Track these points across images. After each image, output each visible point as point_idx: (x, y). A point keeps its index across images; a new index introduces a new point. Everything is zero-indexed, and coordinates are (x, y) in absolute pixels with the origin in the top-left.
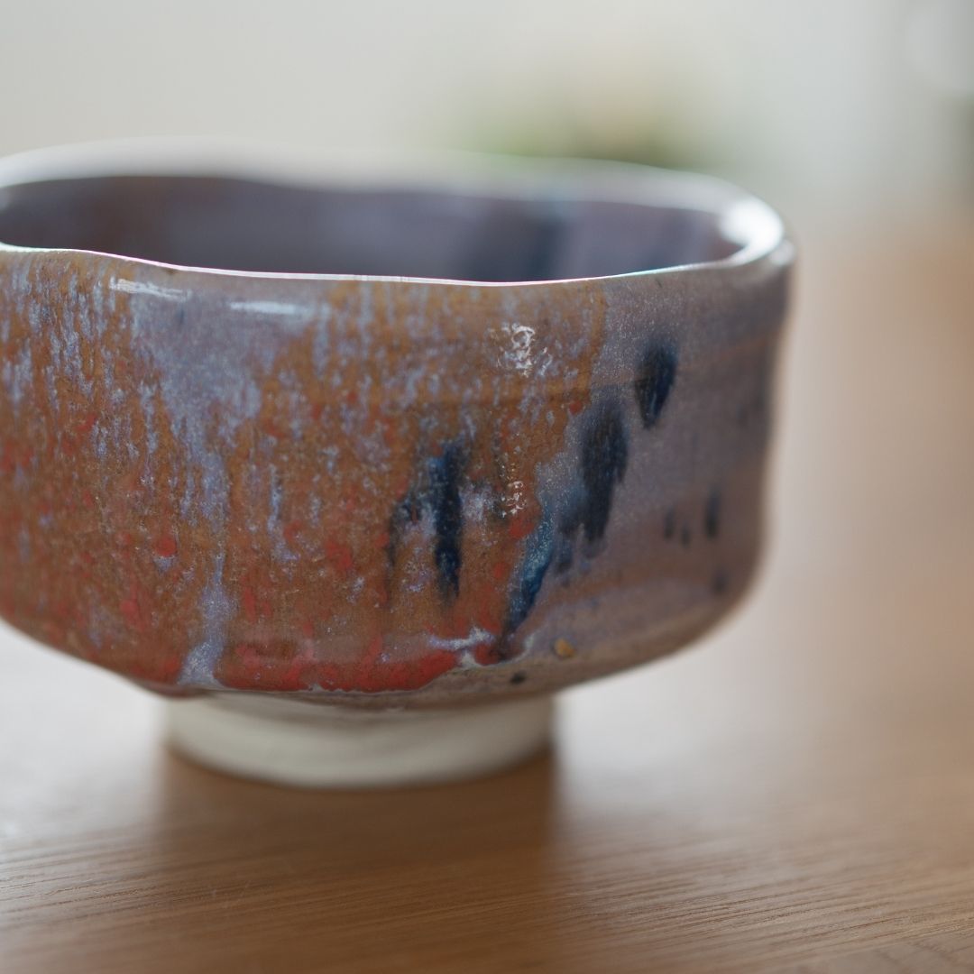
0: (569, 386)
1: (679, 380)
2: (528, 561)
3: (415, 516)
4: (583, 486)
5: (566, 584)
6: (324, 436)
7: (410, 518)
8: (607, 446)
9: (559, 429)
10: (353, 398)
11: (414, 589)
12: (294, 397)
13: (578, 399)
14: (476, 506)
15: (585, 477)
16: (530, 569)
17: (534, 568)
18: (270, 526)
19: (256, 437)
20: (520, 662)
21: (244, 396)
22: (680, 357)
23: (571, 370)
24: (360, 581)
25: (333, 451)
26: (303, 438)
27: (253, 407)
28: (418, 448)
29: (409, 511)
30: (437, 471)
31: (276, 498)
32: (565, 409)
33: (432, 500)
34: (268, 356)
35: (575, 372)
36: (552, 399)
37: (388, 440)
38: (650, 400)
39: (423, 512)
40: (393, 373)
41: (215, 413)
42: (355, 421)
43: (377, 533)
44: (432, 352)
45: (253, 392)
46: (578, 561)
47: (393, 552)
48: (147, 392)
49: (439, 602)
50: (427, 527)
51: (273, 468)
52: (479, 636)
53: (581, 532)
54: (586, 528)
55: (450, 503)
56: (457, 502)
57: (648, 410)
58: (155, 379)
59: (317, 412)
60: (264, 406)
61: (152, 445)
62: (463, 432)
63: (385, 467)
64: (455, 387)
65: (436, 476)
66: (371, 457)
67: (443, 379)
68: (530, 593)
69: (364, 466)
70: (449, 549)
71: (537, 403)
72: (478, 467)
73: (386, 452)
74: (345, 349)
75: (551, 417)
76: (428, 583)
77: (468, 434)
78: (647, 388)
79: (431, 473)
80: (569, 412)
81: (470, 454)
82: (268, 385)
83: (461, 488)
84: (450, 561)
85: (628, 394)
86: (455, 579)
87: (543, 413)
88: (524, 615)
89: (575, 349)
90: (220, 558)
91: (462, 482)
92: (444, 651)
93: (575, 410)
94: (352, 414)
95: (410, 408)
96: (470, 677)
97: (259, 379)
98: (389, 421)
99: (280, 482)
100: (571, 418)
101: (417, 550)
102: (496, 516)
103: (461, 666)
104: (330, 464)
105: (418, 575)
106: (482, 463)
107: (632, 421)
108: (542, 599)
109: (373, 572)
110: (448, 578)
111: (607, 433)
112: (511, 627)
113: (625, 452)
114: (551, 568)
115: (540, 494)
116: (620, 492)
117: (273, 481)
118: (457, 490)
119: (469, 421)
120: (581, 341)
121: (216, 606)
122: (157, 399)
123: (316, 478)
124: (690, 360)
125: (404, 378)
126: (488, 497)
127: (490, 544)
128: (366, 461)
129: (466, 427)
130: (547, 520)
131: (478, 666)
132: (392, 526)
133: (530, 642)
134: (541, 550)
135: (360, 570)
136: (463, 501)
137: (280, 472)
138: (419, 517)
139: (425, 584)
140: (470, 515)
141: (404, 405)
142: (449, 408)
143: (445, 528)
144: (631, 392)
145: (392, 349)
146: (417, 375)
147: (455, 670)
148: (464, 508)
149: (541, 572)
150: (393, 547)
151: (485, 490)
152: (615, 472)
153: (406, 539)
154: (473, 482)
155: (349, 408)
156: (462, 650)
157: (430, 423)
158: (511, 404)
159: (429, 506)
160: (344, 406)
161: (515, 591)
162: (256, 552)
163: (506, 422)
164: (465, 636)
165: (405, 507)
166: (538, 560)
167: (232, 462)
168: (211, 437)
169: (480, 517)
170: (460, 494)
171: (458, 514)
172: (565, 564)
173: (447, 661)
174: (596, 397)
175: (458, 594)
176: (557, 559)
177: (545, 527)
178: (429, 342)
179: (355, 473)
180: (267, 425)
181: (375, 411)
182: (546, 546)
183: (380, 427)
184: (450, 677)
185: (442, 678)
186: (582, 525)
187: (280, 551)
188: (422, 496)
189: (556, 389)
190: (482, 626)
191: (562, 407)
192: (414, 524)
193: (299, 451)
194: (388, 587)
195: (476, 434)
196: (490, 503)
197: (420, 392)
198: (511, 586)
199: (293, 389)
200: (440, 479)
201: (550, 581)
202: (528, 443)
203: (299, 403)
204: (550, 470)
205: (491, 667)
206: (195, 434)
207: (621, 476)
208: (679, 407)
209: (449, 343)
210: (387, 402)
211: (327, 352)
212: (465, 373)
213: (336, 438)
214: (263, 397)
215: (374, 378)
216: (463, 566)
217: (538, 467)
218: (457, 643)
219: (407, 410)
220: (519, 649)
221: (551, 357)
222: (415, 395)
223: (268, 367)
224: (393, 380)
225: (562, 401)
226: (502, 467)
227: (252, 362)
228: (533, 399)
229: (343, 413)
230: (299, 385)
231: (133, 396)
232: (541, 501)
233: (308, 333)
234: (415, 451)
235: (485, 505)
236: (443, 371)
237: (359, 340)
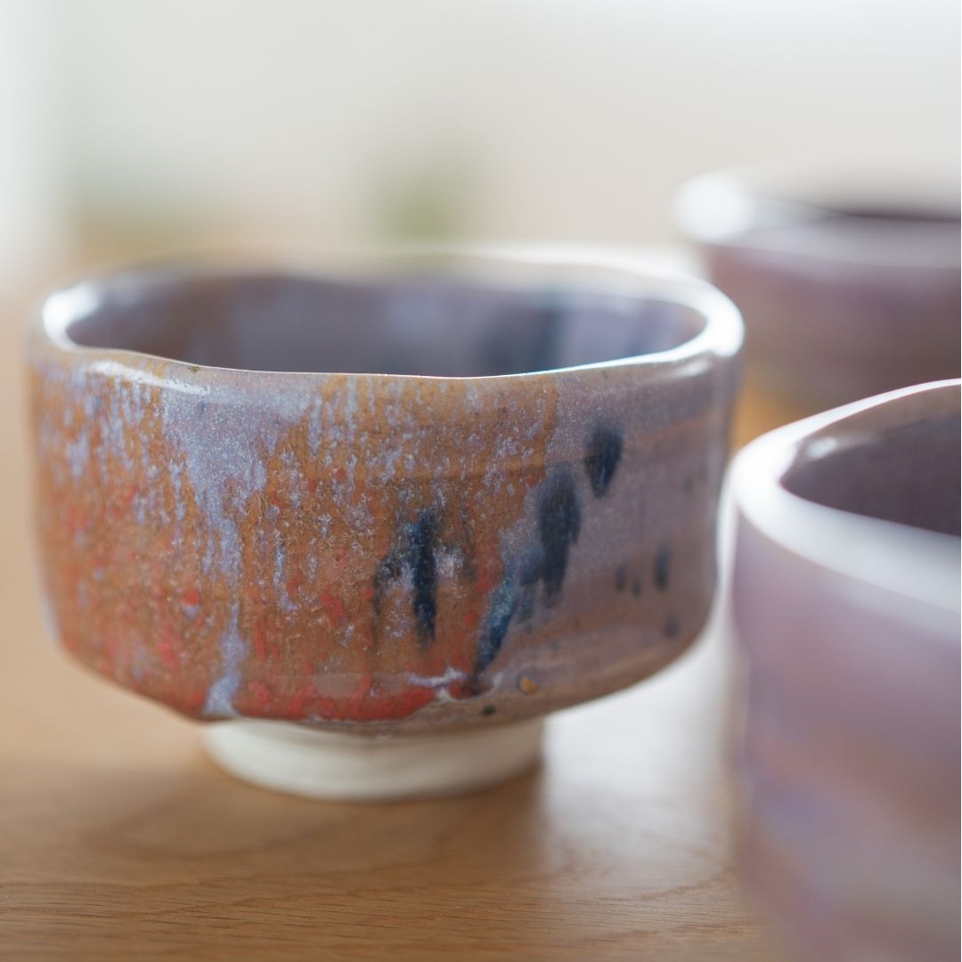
0: (526, 463)
1: (625, 456)
2: (493, 611)
3: (396, 573)
4: (541, 547)
5: (529, 630)
6: (319, 506)
7: (392, 575)
8: (562, 514)
9: (519, 498)
10: (342, 475)
11: (396, 634)
12: (294, 473)
13: (535, 473)
14: (448, 564)
15: (542, 540)
16: (496, 618)
17: (499, 617)
18: (276, 580)
19: (263, 507)
20: (489, 697)
21: (252, 472)
22: (625, 437)
23: (527, 449)
24: (351, 628)
25: (326, 518)
26: (302, 507)
27: (260, 481)
28: (398, 516)
29: (390, 568)
30: (414, 535)
31: (280, 558)
32: (523, 483)
33: (411, 560)
34: (273, 439)
35: (531, 451)
36: (512, 474)
37: (371, 510)
38: (600, 474)
39: (403, 569)
40: (375, 454)
41: (229, 487)
42: (344, 494)
43: (364, 588)
44: (406, 436)
45: (260, 471)
46: (538, 611)
47: (378, 603)
48: (175, 469)
49: (418, 646)
50: (406, 583)
51: (277, 533)
52: (453, 674)
53: (540, 586)
54: (545, 582)
55: (426, 562)
56: (432, 561)
57: (597, 482)
58: (182, 458)
59: (313, 486)
60: (269, 481)
61: (180, 513)
62: (435, 503)
63: (370, 532)
64: (427, 465)
65: (413, 539)
66: (358, 523)
67: (416, 458)
68: (496, 638)
69: (352, 531)
70: (425, 602)
71: (498, 477)
72: (448, 533)
73: (371, 520)
74: (333, 434)
75: (511, 489)
76: (409, 630)
77: (440, 504)
78: (597, 464)
79: (409, 538)
80: (527, 485)
81: (442, 520)
82: (270, 464)
83: (435, 550)
84: (426, 611)
85: (579, 469)
86: (431, 626)
87: (504, 485)
88: (492, 657)
89: (530, 432)
90: (235, 607)
91: (436, 544)
92: (423, 688)
93: (532, 483)
94: (342, 487)
95: (389, 482)
96: (446, 710)
97: (264, 456)
98: (374, 493)
99: (283, 544)
100: (529, 490)
101: (398, 602)
102: (468, 573)
103: (438, 700)
104: (324, 529)
105: (400, 623)
106: (452, 528)
107: (584, 491)
108: (507, 643)
109: (361, 621)
110: (425, 626)
111: (562, 502)
112: (480, 666)
113: (578, 518)
114: (515, 617)
115: (503, 554)
116: (575, 552)
117: (278, 544)
118: (431, 552)
119: (440, 494)
120: (535, 426)
121: (233, 647)
122: (183, 475)
123: (313, 541)
124: (632, 439)
125: (384, 458)
126: (458, 557)
127: (460, 597)
128: (354, 527)
129: (438, 498)
130: (510, 575)
131: (453, 700)
132: (376, 582)
133: (498, 679)
134: (505, 602)
135: (350, 618)
136: (437, 560)
137: (283, 536)
138: (399, 574)
139: (405, 629)
140: (443, 572)
141: (385, 480)
142: (423, 482)
143: (422, 583)
144: (582, 467)
145: (373, 433)
146: (397, 454)
147: (433, 703)
148: (438, 566)
149: (506, 620)
150: (378, 600)
151: (456, 551)
152: (570, 534)
153: (388, 593)
154: (445, 544)
155: (339, 483)
156: (439, 687)
157: (407, 495)
158: (476, 479)
159: (407, 564)
160: (334, 481)
161: (483, 637)
162: (265, 603)
163: (471, 494)
164: (441, 674)
165: (387, 565)
166: (503, 610)
167: (243, 528)
168: (226, 506)
169: (451, 574)
170: (434, 555)
171: (433, 572)
172: (527, 613)
173: (427, 696)
174: (549, 472)
175: (434, 639)
176: (520, 609)
177: (508, 582)
178: (404, 428)
179: (345, 537)
180: (273, 496)
181: (360, 486)
182: (510, 599)
183: (365, 499)
184: (429, 709)
185: (423, 710)
187: (283, 602)
188: (401, 556)
189: (515, 466)
190: (455, 666)
191: (521, 480)
192: (395, 580)
193: (299, 519)
194: (374, 633)
195: (446, 504)
196: (461, 561)
197: (398, 469)
198: (480, 632)
199: (293, 467)
200: (417, 542)
201: (514, 628)
202: (492, 511)
203: (297, 478)
204: (511, 534)
205: (463, 701)
206: (214, 504)
207: (575, 538)
208: (625, 478)
209: (422, 428)
210: (370, 478)
211: (320, 436)
212: (435, 453)
213: (328, 508)
214: (268, 473)
215: (358, 457)
216: (438, 616)
217: (501, 531)
218: (435, 681)
219: (387, 484)
220: (487, 688)
221: (510, 439)
222: (393, 472)
223: (272, 449)
224: (375, 459)
225: (520, 475)
226: (471, 532)
227: (259, 444)
228: (495, 474)
229: (334, 487)
230: (297, 464)
231: (165, 472)
232: (504, 559)
233: (305, 421)
234: (395, 519)
235: (455, 564)
236: (416, 452)
237: (347, 427)
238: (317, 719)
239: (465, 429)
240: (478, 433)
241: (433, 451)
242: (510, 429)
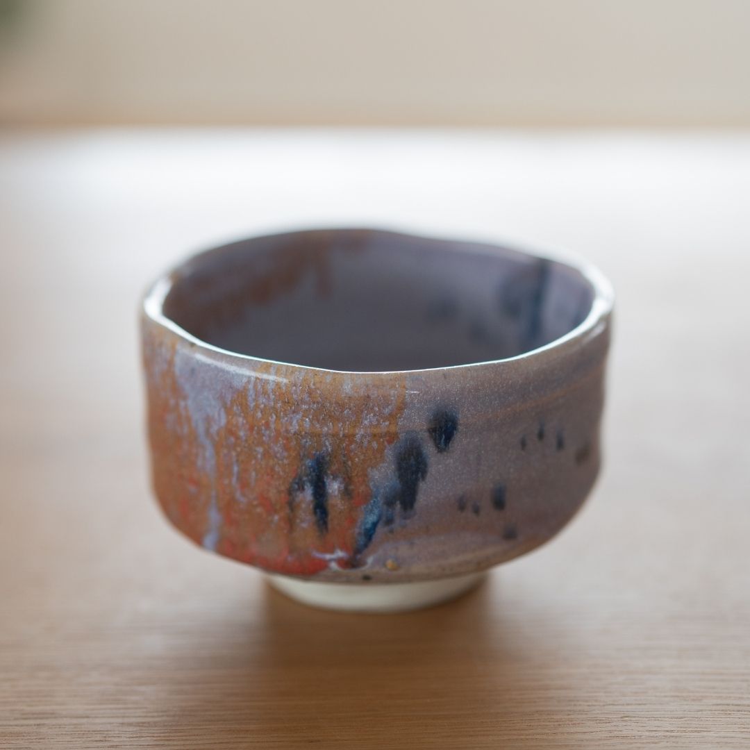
0: (385, 430)
1: (460, 428)
2: (366, 518)
3: (302, 489)
4: (398, 482)
5: (391, 531)
6: (256, 442)
7: (299, 489)
8: (412, 461)
9: (381, 451)
10: (267, 425)
11: (304, 525)
12: (241, 420)
13: (392, 437)
14: (334, 487)
15: (399, 477)
16: (368, 522)
17: (370, 522)
18: (234, 482)
19: (226, 437)
20: (365, 570)
21: (219, 415)
22: (460, 416)
23: (384, 421)
24: (276, 517)
25: (260, 450)
26: (246, 441)
27: (223, 421)
28: (302, 454)
29: (298, 486)
30: (312, 467)
31: (236, 469)
32: (383, 442)
33: (311, 482)
34: (229, 398)
35: (387, 423)
36: (375, 435)
37: (286, 448)
38: (441, 438)
39: (306, 487)
40: (286, 415)
41: (208, 420)
42: (270, 437)
43: (283, 495)
44: (304, 407)
45: (223, 414)
46: (398, 521)
47: (292, 505)
48: (182, 403)
49: (318, 534)
50: (308, 495)
51: (234, 454)
52: (340, 554)
53: (398, 506)
54: (401, 503)
55: (320, 484)
56: (324, 483)
57: (439, 443)
58: (185, 398)
59: (251, 429)
60: (228, 422)
61: (186, 430)
62: (324, 449)
63: (286, 461)
64: (318, 426)
65: (312, 470)
66: (278, 455)
67: (311, 422)
68: (369, 534)
69: (275, 460)
70: (321, 506)
71: (366, 437)
72: (334, 468)
73: (286, 454)
74: (262, 400)
75: (375, 445)
76: (311, 523)
77: (327, 450)
78: (437, 432)
79: (310, 468)
80: (386, 443)
81: (330, 460)
82: (228, 411)
83: (326, 477)
84: (322, 514)
86: (325, 523)
87: (369, 442)
88: (366, 546)
89: (387, 411)
90: (213, 493)
91: (326, 473)
92: (321, 560)
93: (390, 442)
94: (268, 432)
97: (224, 406)
98: (287, 439)
99: (237, 461)
100: (387, 446)
101: (303, 506)
102: (347, 493)
103: (330, 568)
104: (259, 456)
105: (306, 520)
106: (336, 465)
107: (429, 449)
108: (377, 538)
109: (282, 514)
110: (321, 522)
111: (413, 455)
112: (358, 551)
113: (426, 465)
114: (381, 522)
115: (371, 484)
116: (422, 486)
117: (234, 459)
118: (323, 478)
119: (327, 443)
120: (390, 407)
121: (214, 517)
122: (186, 407)
123: (253, 462)
124: (465, 417)
125: (291, 418)
126: (341, 483)
127: (343, 508)
128: (276, 457)
129: (326, 446)
130: (376, 498)
131: (340, 569)
132: (290, 492)
133: (370, 560)
134: (374, 514)
135: (276, 511)
136: (327, 484)
137: (238, 455)
138: (303, 489)
139: (309, 523)
140: (331, 491)
141: (292, 431)
142: (313, 435)
143: (318, 497)
144: (426, 434)
145: (284, 403)
146: (299, 416)
148: (327, 487)
149: (375, 525)
150: (291, 503)
151: (339, 479)
152: (420, 475)
153: (298, 500)
154: (332, 475)
155: (266, 430)
156: (331, 560)
157: (307, 442)
158: (350, 437)
159: (309, 484)
160: (263, 428)
161: (360, 534)
162: (228, 494)
163: (348, 445)
164: (332, 552)
165: (296, 483)
166: (372, 518)
167: (217, 446)
168: (207, 432)
169: (336, 493)
170: (325, 480)
171: (324, 490)
172: (389, 521)
173: (323, 565)
174: (402, 436)
175: (327, 531)
176: (384, 519)
177: (374, 502)
178: (303, 401)
179: (271, 463)
180: (230, 431)
181: (278, 433)
182: (376, 511)
183: (281, 441)
184: (325, 573)
185: (321, 573)
186: (398, 502)
187: (238, 495)
188: (305, 479)
189: (376, 431)
190: (341, 549)
191: (382, 440)
192: (301, 493)
193: (245, 447)
194: (290, 522)
195: (332, 451)
196: (342, 486)
197: (300, 426)
198: (357, 530)
199: (240, 416)
200: (314, 471)
201: (381, 530)
202: (362, 457)
203: (243, 424)
204: (377, 472)
205: (347, 571)
206: (201, 429)
207: (423, 478)
208: (460, 441)
209: (314, 403)
210: (284, 429)
211: (254, 400)
212: (323, 419)
213: (261, 443)
214: (227, 417)
215: (277, 416)
216: (329, 517)
217: (369, 470)
218: (328, 556)
219: (294, 434)
220: (364, 563)
221: (372, 415)
222: (297, 428)
223: (229, 402)
224: (286, 419)
225: (381, 437)
226: (349, 469)
227: (221, 398)
228: (363, 435)
229: (263, 432)
230: (242, 414)
231: (177, 404)
232: (372, 488)
233: (245, 389)
234: (300, 455)
235: (339, 487)
236: (311, 417)
237: (269, 397)
239: (342, 406)
240: (350, 409)
241: (321, 418)
242: (372, 409)
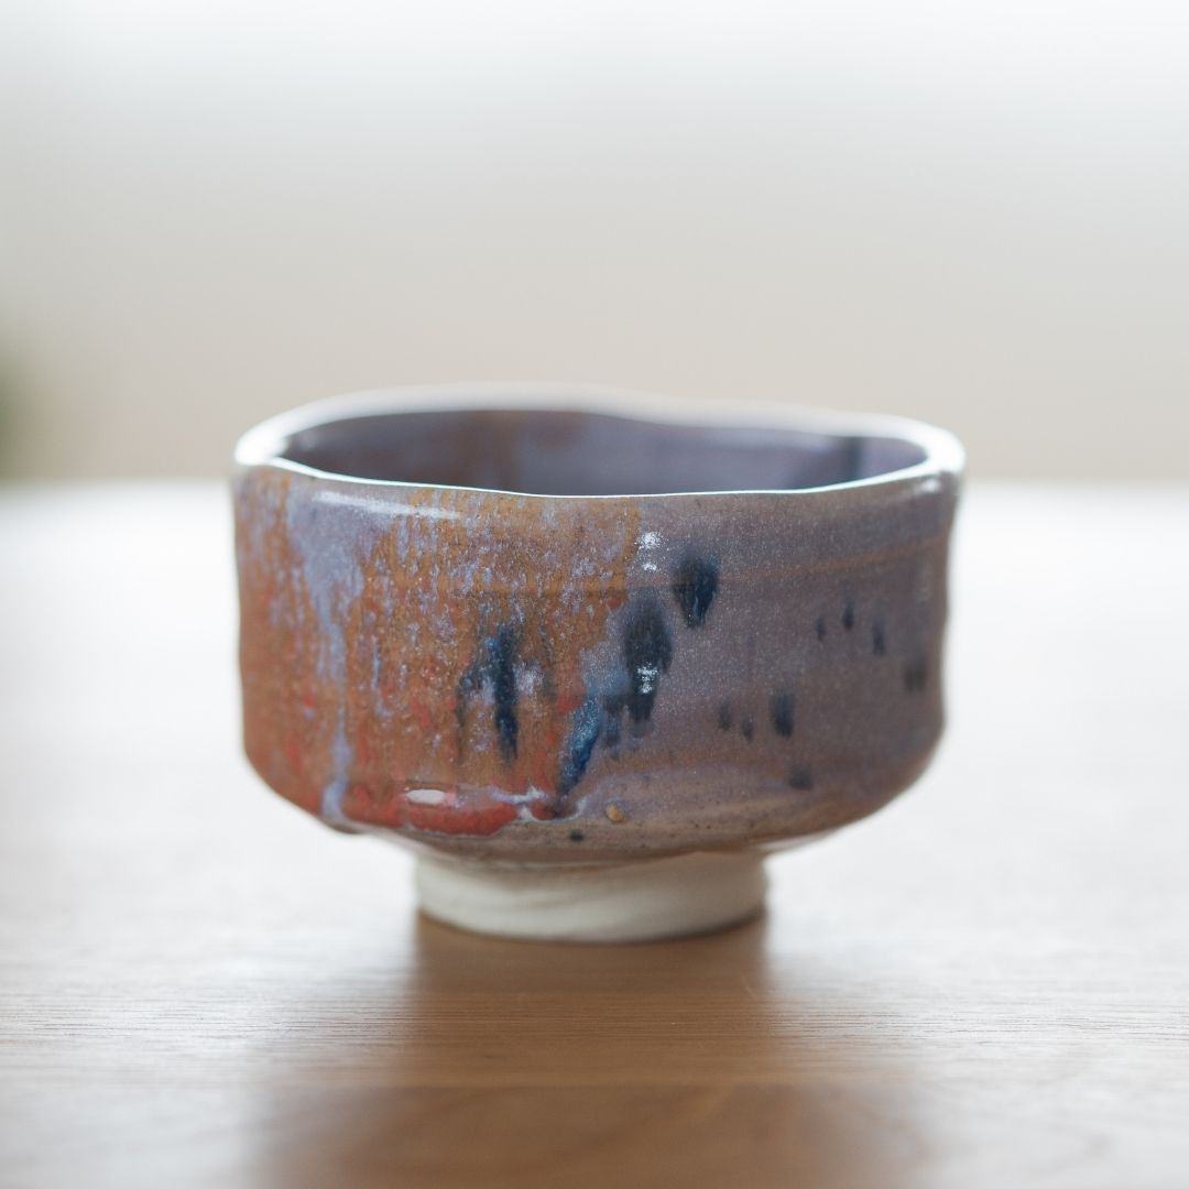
0: (606, 586)
1: (722, 588)
2: (576, 733)
3: (478, 686)
4: (626, 673)
5: (615, 757)
6: (408, 614)
7: (473, 688)
8: (648, 639)
9: (599, 620)
10: (427, 587)
11: (480, 748)
12: (386, 580)
13: (616, 597)
14: (527, 681)
15: (628, 666)
16: (579, 740)
17: (582, 740)
18: (373, 686)
19: (362, 613)
20: (575, 821)
21: (353, 578)
22: (722, 568)
23: (605, 571)
24: (438, 737)
25: (415, 627)
26: (394, 615)
27: (360, 587)
28: (479, 629)
29: (473, 682)
30: (494, 649)
31: (376, 663)
32: (603, 605)
33: (492, 673)
34: (369, 546)
35: (610, 574)
36: (590, 595)
37: (455, 621)
38: (693, 604)
39: (484, 682)
40: (455, 565)
41: (336, 590)
42: (430, 603)
43: (449, 698)
44: (484, 550)
45: (359, 576)
46: (626, 739)
47: (462, 714)
48: (296, 573)
49: (501, 762)
50: (487, 696)
51: (374, 639)
52: (535, 794)
53: (626, 713)
54: (631, 709)
55: (506, 677)
56: (512, 675)
57: (691, 612)
58: (300, 564)
59: (402, 594)
60: (367, 587)
61: (301, 617)
62: (513, 618)
63: (454, 643)
64: (504, 579)
65: (493, 653)
66: (442, 634)
67: (493, 573)
68: (581, 761)
69: (438, 641)
70: (507, 717)
71: (577, 598)
72: (528, 649)
73: (454, 630)
74: (419, 544)
75: (591, 610)
76: (491, 744)
77: (518, 619)
78: (687, 592)
79: (490, 651)
80: (608, 608)
81: (521, 637)
82: (367, 569)
83: (515, 665)
84: (508, 726)
85: (667, 596)
86: (513, 743)
87: (583, 606)
88: (576, 780)
89: (608, 555)
90: (341, 711)
91: (515, 659)
92: (505, 804)
93: (614, 606)
94: (427, 596)
95: (469, 594)
96: (531, 832)
97: (362, 563)
98: (457, 605)
99: (379, 651)
100: (610, 613)
101: (480, 715)
102: (547, 692)
103: (520, 819)
104: (413, 638)
105: (483, 737)
106: (532, 645)
107: (674, 620)
108: (591, 767)
109: (447, 732)
110: (507, 741)
111: (648, 629)
112: (564, 789)
113: (669, 647)
114: (599, 740)
115: (585, 676)
117: (375, 649)
118: (511, 667)
119: (518, 609)
120: (614, 547)
121: (341, 752)
122: (301, 580)
123: (404, 649)
124: (730, 569)
125: (463, 569)
126: (539, 674)
127: (540, 715)
128: (439, 637)
129: (516, 613)
130: (592, 699)
131: (535, 820)
132: (461, 694)
133: (582, 804)
134: (588, 725)
135: (437, 728)
136: (517, 676)
137: (380, 642)
138: (480, 687)
139: (488, 745)
140: (522, 688)
141: (465, 591)
142: (500, 596)
143: (502, 698)
144: (670, 595)
145: (453, 545)
146: (475, 566)
147: (516, 821)
148: (518, 681)
149: (590, 744)
150: (461, 711)
151: (535, 668)
152: (659, 663)
153: (471, 705)
154: (525, 661)
155: (424, 592)
156: (521, 804)
157: (486, 608)
158: (553, 597)
159: (488, 678)
160: (420, 590)
161: (566, 759)
162: (364, 708)
163: (550, 611)
164: (523, 792)
165: (469, 677)
166: (585, 734)
167: (348, 632)
168: (334, 611)
169: (531, 690)
170: (514, 670)
171: (512, 687)
172: (612, 740)
173: (507, 814)
174: (633, 596)
175: (516, 757)
176: (604, 734)
177: (589, 705)
178: (482, 541)
179: (431, 647)
180: (369, 602)
181: (443, 597)
182: (592, 722)
183: (447, 609)
184: (512, 827)
185: (506, 828)
186: (626, 707)
187: (379, 707)
188: (482, 669)
189: (594, 587)
190: (538, 787)
191: (601, 602)
192: (477, 693)
193: (392, 626)
194: (460, 745)
195: (525, 620)
196: (540, 680)
197: (477, 581)
198: (562, 754)
199: (385, 575)
200: (497, 656)
201: (599, 754)
202: (571, 631)
203: (389, 588)
204: (593, 656)
205: (547, 822)
206: (325, 609)
207: (665, 667)
208: (723, 611)
209: (498, 542)
210: (452, 589)
211: (407, 545)
212: (512, 568)
213: (417, 617)
214: (366, 580)
215: (441, 568)
216: (520, 733)
217: (582, 652)
218: (517, 798)
219: (468, 596)
220: (573, 811)
221: (587, 559)
222: (472, 584)
223: (368, 555)
224: (455, 571)
225: (601, 597)
226: (550, 650)
227: (358, 551)
228: (572, 594)
229: (420, 596)
230: (389, 572)
231: (289, 577)
232: (586, 681)
233: (394, 528)
234: (476, 631)
235: (535, 682)
236: (493, 565)
237: (430, 536)
238: (412, 828)
239: (539, 545)
240: (553, 551)
241: (509, 565)
242: (587, 550)
